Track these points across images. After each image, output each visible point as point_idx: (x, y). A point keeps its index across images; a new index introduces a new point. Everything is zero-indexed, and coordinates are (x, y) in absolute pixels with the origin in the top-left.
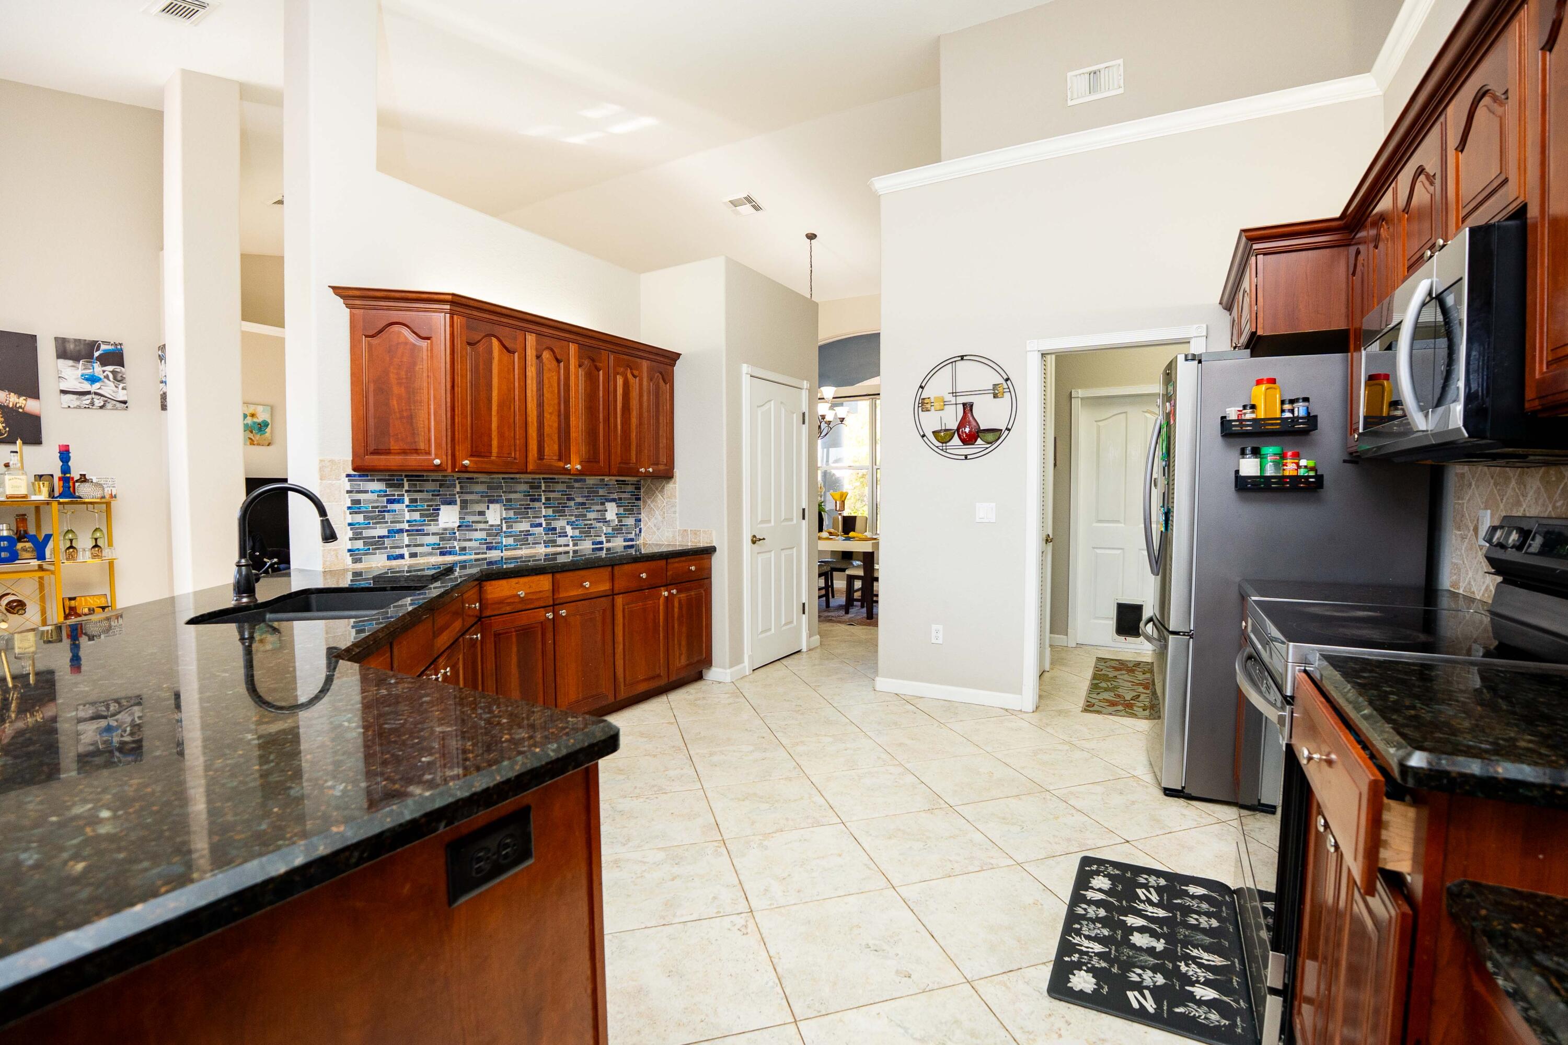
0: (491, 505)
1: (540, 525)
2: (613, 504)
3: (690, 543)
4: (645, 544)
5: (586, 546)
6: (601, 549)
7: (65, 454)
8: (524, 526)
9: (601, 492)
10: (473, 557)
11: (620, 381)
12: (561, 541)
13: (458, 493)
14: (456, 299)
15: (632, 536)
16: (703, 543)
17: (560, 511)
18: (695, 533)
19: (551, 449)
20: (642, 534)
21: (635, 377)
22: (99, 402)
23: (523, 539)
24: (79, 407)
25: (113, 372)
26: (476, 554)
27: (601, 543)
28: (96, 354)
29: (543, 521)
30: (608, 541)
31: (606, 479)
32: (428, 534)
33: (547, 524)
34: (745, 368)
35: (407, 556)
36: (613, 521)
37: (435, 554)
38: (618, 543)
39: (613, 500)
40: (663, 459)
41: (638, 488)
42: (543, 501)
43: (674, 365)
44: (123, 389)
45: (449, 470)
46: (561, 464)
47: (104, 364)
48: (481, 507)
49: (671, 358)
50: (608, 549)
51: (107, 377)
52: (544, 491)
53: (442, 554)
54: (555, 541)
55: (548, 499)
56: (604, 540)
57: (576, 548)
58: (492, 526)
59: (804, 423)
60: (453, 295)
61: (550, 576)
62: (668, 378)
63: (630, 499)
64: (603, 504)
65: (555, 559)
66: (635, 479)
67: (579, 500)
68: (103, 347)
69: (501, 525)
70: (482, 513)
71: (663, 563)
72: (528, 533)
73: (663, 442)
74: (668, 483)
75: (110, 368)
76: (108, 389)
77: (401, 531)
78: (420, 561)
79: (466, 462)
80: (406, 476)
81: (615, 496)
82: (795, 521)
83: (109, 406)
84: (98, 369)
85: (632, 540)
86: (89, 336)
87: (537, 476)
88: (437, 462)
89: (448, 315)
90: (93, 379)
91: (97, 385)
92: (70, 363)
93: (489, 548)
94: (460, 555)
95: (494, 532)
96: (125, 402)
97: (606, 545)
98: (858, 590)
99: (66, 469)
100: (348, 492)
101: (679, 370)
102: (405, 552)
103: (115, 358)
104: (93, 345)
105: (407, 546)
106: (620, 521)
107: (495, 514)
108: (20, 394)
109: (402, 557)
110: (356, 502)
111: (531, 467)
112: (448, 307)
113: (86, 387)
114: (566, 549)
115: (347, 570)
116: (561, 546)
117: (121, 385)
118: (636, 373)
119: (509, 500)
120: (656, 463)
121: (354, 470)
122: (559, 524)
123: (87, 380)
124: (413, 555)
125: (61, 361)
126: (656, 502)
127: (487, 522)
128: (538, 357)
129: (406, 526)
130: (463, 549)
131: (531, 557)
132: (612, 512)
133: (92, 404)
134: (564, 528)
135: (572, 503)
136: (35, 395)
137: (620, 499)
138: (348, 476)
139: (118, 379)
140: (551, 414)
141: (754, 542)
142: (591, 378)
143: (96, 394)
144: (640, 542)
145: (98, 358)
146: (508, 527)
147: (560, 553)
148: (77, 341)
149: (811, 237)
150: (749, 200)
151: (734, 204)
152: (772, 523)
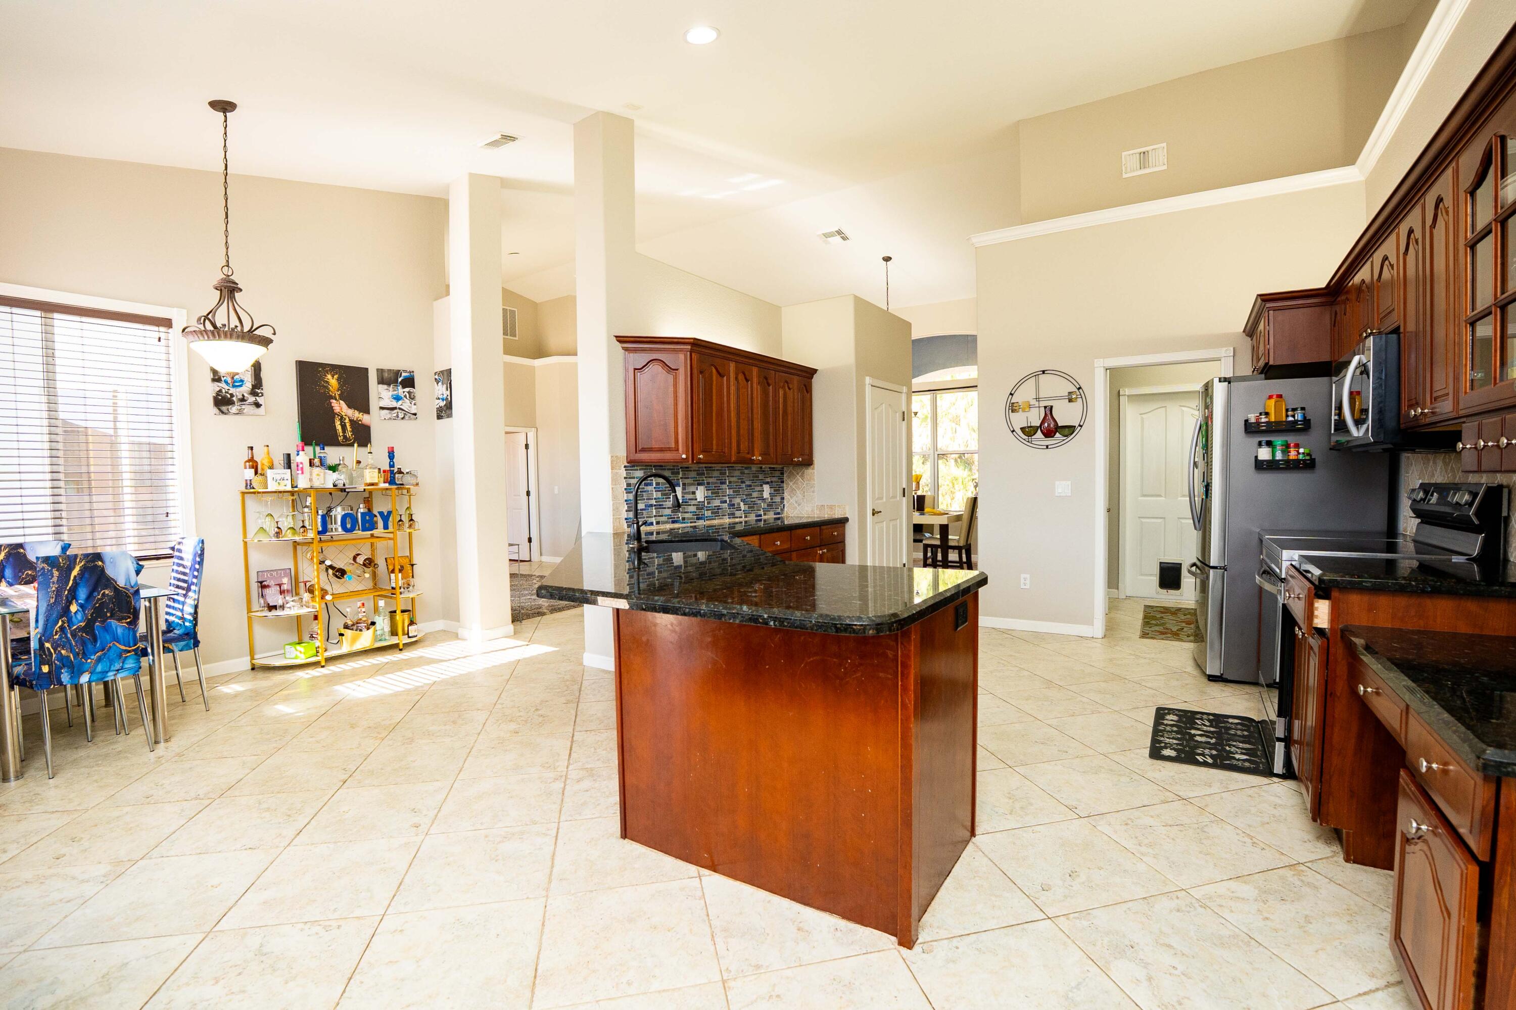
0: (699, 487)
1: (725, 502)
2: (768, 486)
3: (826, 515)
4: (788, 517)
5: (752, 517)
6: (760, 520)
7: (391, 454)
8: (717, 503)
9: (761, 477)
10: (689, 525)
11: (781, 392)
12: (738, 513)
13: (681, 478)
14: (696, 341)
15: (779, 510)
16: (838, 515)
17: (737, 492)
18: (831, 507)
19: (744, 446)
20: (785, 509)
21: (789, 389)
22: (401, 415)
23: (716, 512)
24: (390, 419)
25: (409, 392)
26: (691, 522)
27: (760, 516)
28: (400, 380)
29: (727, 499)
30: (765, 514)
31: (763, 467)
32: (665, 508)
33: (730, 501)
34: (868, 380)
35: (654, 523)
36: (767, 499)
37: (669, 523)
38: (771, 516)
39: (767, 483)
40: (807, 451)
41: (782, 474)
42: (727, 483)
43: (812, 378)
44: (415, 404)
45: (690, 462)
46: (749, 456)
47: (404, 387)
48: (692, 489)
49: (811, 372)
50: (765, 521)
51: (405, 396)
53: (673, 522)
54: (733, 514)
55: (730, 482)
56: (762, 513)
57: (746, 519)
58: (699, 502)
59: (904, 420)
60: (695, 339)
61: (758, 536)
62: (807, 389)
63: (778, 482)
64: (761, 486)
65: (734, 527)
66: (781, 466)
67: (748, 483)
68: (404, 374)
69: (704, 502)
70: (694, 493)
71: (818, 529)
72: (719, 508)
73: (806, 439)
74: (807, 469)
75: (407, 390)
76: (406, 405)
77: (651, 506)
78: (662, 527)
79: (701, 456)
80: (654, 466)
81: (768, 480)
82: (900, 498)
83: (407, 417)
84: (401, 391)
85: (779, 514)
86: (396, 368)
87: (724, 465)
88: (684, 456)
89: (689, 353)
90: (397, 398)
91: (400, 402)
92: (385, 387)
93: (698, 519)
94: (682, 523)
95: (700, 506)
96: (415, 414)
97: (763, 517)
98: (930, 557)
99: (392, 466)
100: (625, 478)
101: (816, 381)
102: (654, 520)
103: (409, 382)
104: (398, 373)
105: (655, 516)
106: (772, 499)
107: (701, 494)
108: (360, 411)
109: (652, 524)
110: (629, 485)
111: (733, 459)
112: (689, 347)
113: (394, 404)
114: (741, 520)
115: (624, 533)
116: (737, 517)
117: (414, 402)
118: (791, 386)
119: (708, 483)
120: (802, 455)
121: (628, 463)
122: (737, 500)
123: (395, 399)
124: (658, 523)
125: (380, 386)
126: (797, 484)
127: (696, 499)
128: (736, 378)
129: (654, 502)
130: (684, 519)
131: (721, 525)
132: (767, 491)
133: (397, 416)
134: (739, 504)
135: (743, 486)
136: (367, 411)
137: (772, 482)
138: (625, 467)
139: (412, 397)
140: (744, 419)
141: (873, 514)
142: (765, 393)
143: (400, 409)
144: (784, 515)
145: (401, 383)
146: (708, 503)
147: (737, 523)
148: (389, 371)
149: (887, 259)
150: (839, 232)
151: (827, 235)
152: (884, 500)
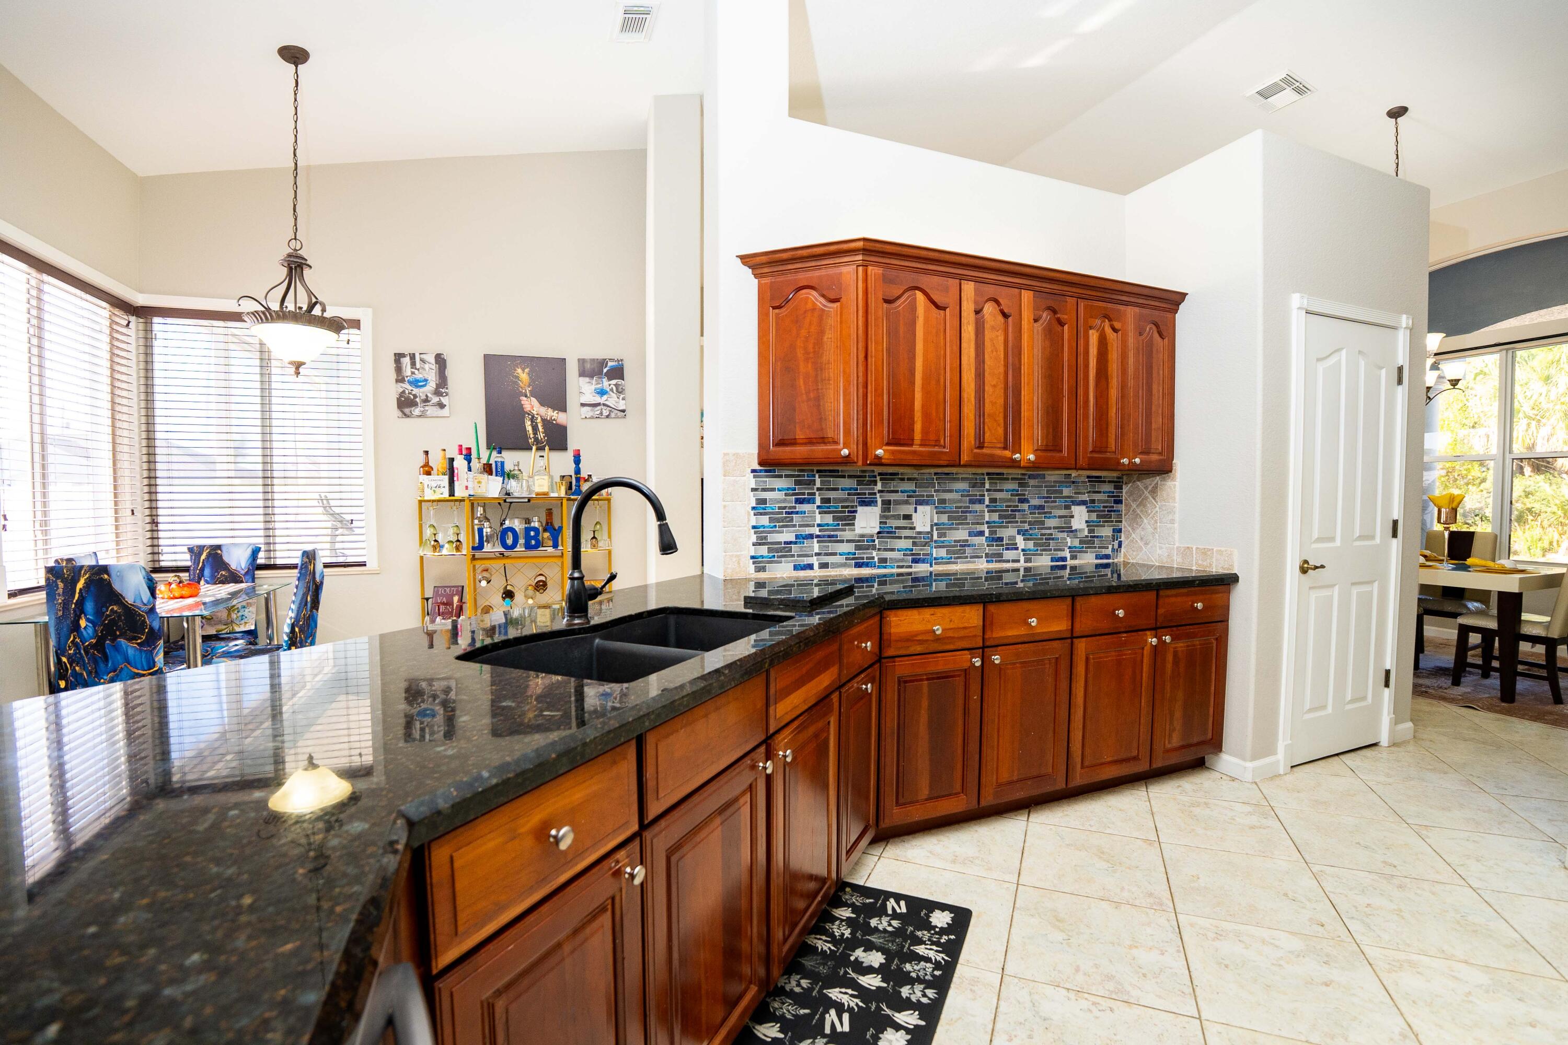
0: (919, 507)
1: (981, 533)
2: (1083, 508)
3: (1197, 566)
4: (1126, 564)
5: (1043, 562)
6: (1064, 567)
7: (577, 459)
8: (961, 534)
9: (1066, 492)
10: (895, 571)
11: (1094, 336)
12: (1009, 555)
13: (880, 491)
14: (870, 246)
15: (1108, 551)
16: (1216, 567)
17: (1008, 517)
18: (1205, 552)
19: (994, 432)
20: (1123, 549)
21: (1115, 330)
22: (605, 413)
23: (959, 550)
24: (592, 418)
25: (616, 385)
26: (899, 567)
27: (1064, 559)
28: (605, 370)
29: (985, 528)
30: (1074, 557)
31: (1074, 474)
32: (842, 541)
33: (991, 533)
34: (1296, 300)
35: (816, 566)
36: (1082, 530)
37: (849, 566)
38: (1088, 560)
39: (1083, 503)
40: (1157, 445)
41: (1119, 487)
42: (987, 502)
43: (1176, 311)
44: (623, 399)
45: (860, 463)
46: (1007, 453)
47: (610, 379)
48: (908, 509)
49: (1173, 300)
50: (1073, 568)
51: (612, 390)
52: (988, 490)
53: (858, 565)
54: (1001, 555)
55: (993, 500)
56: (1068, 556)
57: (1029, 565)
58: (920, 533)
59: (1400, 382)
60: (865, 240)
61: (981, 607)
62: (1166, 332)
63: (1107, 501)
64: (1067, 507)
65: (1000, 578)
66: (1115, 474)
67: (1035, 502)
68: (610, 364)
69: (931, 533)
70: (908, 517)
71: (1151, 596)
72: (964, 544)
73: (1157, 421)
74: (1164, 480)
75: (614, 382)
76: (612, 400)
77: (811, 536)
78: (831, 573)
79: (880, 452)
80: (818, 471)
81: (1085, 497)
82: (1378, 540)
83: (613, 415)
84: (606, 384)
85: (1107, 557)
86: (600, 355)
87: (980, 471)
88: (845, 452)
89: (860, 269)
90: (602, 393)
91: (605, 397)
92: (587, 379)
93: (915, 561)
94: (879, 567)
95: (924, 540)
96: (623, 411)
97: (1070, 562)
99: (578, 471)
100: (753, 490)
101: (1184, 318)
102: (815, 561)
103: (617, 373)
104: (603, 363)
105: (817, 554)
106: (1090, 531)
107: (923, 518)
108: (554, 409)
109: (810, 567)
110: (761, 502)
111: (965, 458)
112: (860, 257)
113: (598, 399)
114: (1016, 565)
115: (750, 580)
116: (1008, 561)
117: (622, 396)
118: (1117, 325)
119: (942, 501)
120: (1146, 452)
121: (760, 464)
122: (1008, 532)
123: (598, 393)
124: (824, 566)
125: (581, 379)
126: (1145, 506)
127: (914, 528)
128: (978, 312)
129: (816, 531)
130: (883, 560)
131: (968, 574)
132: (1080, 517)
133: (601, 413)
134: (1012, 538)
135: (1025, 506)
136: (563, 409)
137: (1093, 501)
138: (753, 471)
139: (620, 391)
140: (994, 386)
141: (1304, 571)
142: (1052, 336)
143: (604, 405)
144: (1120, 559)
145: (606, 374)
146: (940, 536)
147: (1008, 571)
148: (593, 360)
149: (1397, 113)
150: (1289, 81)
151: (1265, 94)
152: (1338, 543)
